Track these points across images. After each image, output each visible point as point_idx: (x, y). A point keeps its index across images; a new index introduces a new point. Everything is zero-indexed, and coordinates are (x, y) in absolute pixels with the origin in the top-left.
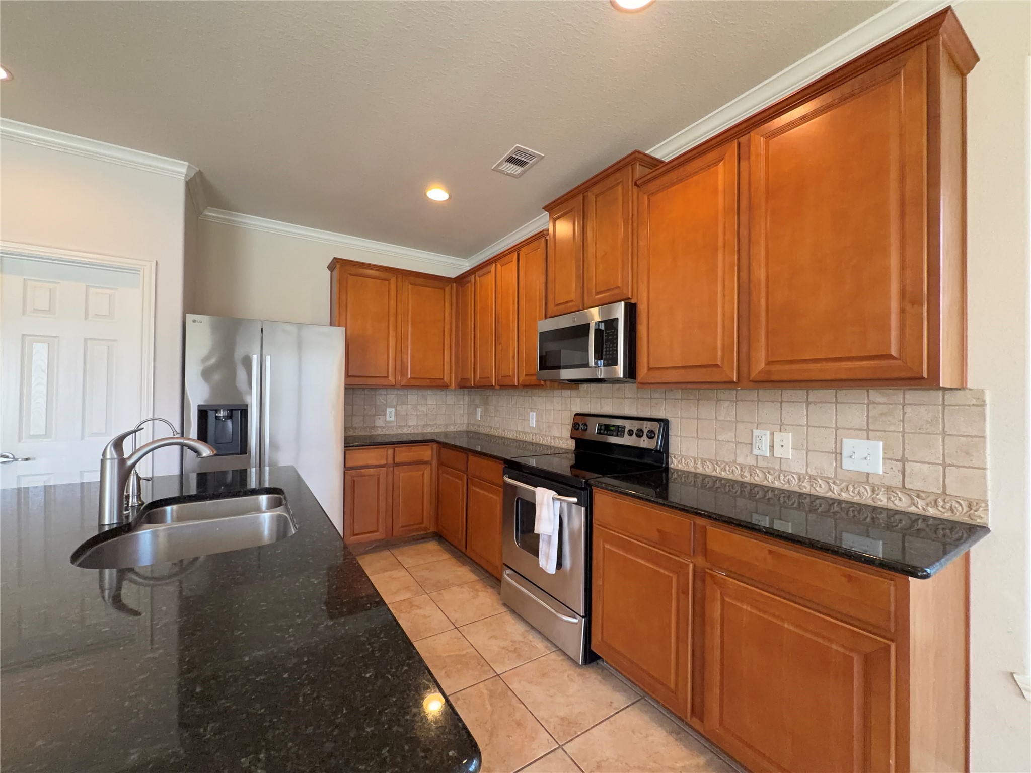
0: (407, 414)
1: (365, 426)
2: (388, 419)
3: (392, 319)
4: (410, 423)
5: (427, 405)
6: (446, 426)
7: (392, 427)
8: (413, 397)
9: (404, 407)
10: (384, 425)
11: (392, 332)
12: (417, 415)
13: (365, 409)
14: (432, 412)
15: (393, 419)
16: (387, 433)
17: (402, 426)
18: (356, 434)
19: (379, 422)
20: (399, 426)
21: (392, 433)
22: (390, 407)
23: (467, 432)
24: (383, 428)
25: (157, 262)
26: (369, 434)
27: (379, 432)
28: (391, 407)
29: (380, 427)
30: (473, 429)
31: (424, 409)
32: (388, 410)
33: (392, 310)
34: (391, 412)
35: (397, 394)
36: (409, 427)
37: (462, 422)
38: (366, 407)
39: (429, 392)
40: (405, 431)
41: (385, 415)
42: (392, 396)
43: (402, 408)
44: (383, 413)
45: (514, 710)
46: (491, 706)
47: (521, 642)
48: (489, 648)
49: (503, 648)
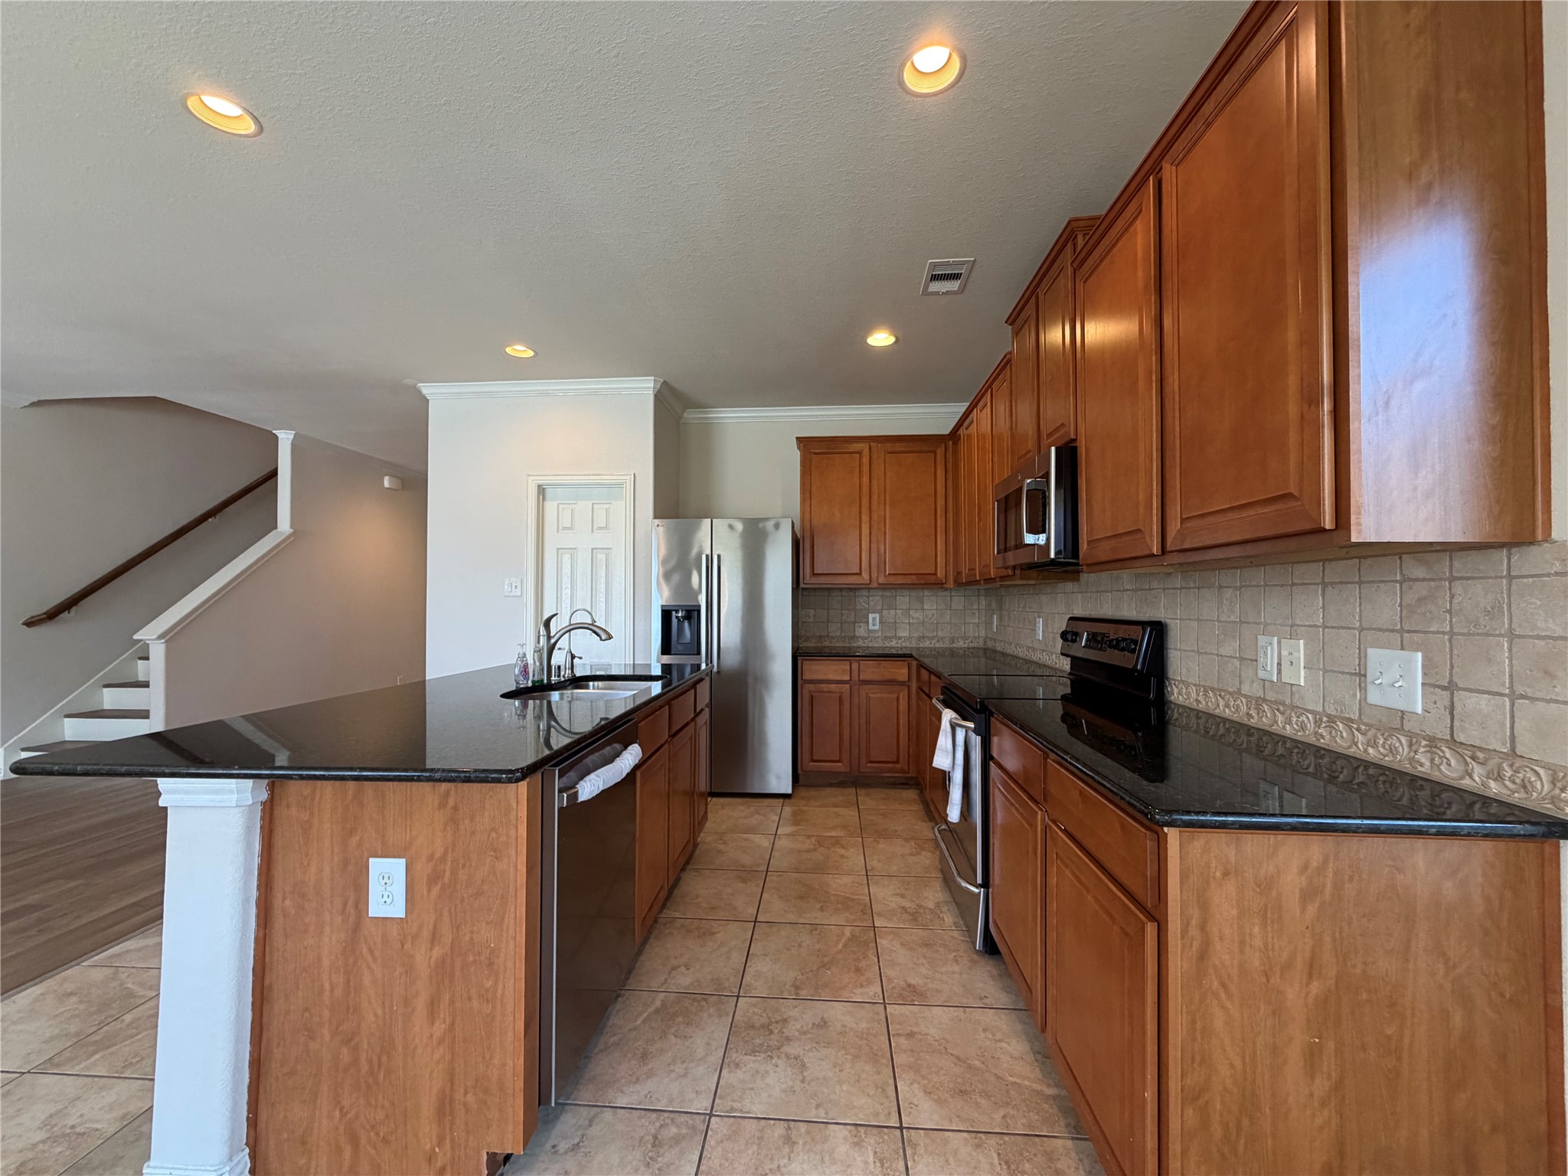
0: (895, 622)
1: (843, 635)
2: (871, 627)
3: (865, 501)
4: (901, 634)
5: (923, 609)
6: (953, 640)
7: (876, 638)
8: (903, 600)
9: (893, 612)
10: (866, 635)
11: (865, 518)
12: (909, 623)
13: (842, 614)
14: (930, 619)
15: (877, 627)
16: (870, 645)
17: (890, 638)
18: (833, 645)
19: (861, 631)
20: (886, 637)
21: (876, 645)
22: (873, 612)
23: (985, 649)
24: (866, 639)
25: (634, 474)
26: (848, 645)
27: (860, 643)
28: (875, 613)
29: (862, 638)
30: (990, 644)
31: (919, 615)
32: (871, 616)
33: (865, 489)
34: (874, 619)
35: (882, 596)
36: (900, 638)
37: (977, 634)
38: (843, 612)
39: (927, 593)
40: (894, 643)
41: (868, 622)
42: (876, 599)
43: (889, 613)
44: (865, 620)
45: (864, 958)
46: (843, 947)
47: (930, 909)
48: (886, 902)
49: (903, 908)
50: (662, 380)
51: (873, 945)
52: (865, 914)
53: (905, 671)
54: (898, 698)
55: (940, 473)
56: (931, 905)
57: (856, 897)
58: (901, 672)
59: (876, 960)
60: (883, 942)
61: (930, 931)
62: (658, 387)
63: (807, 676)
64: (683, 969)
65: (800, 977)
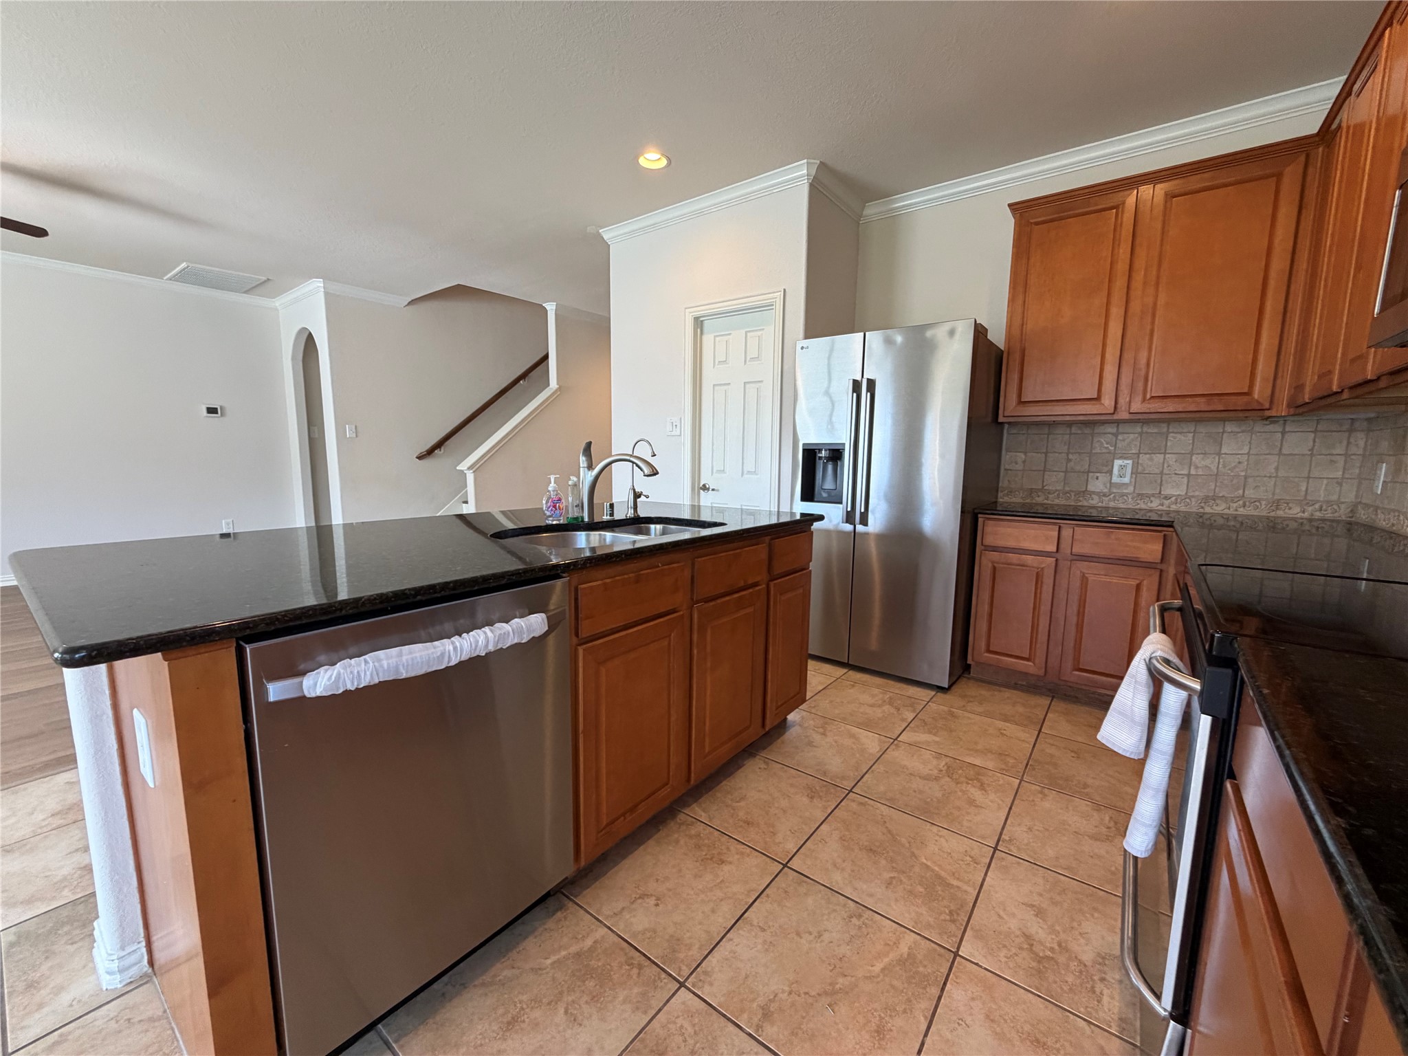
0: (1162, 473)
1: (1067, 489)
2: (1115, 479)
3: (1120, 283)
4: (1168, 491)
5: (1219, 454)
6: (1277, 504)
7: (1123, 495)
8: (1181, 439)
9: (1159, 458)
10: (1106, 490)
11: (1116, 312)
12: (1189, 475)
13: (1069, 460)
14: (1232, 469)
15: (1126, 480)
16: (1112, 504)
17: (1149, 496)
18: (1049, 502)
19: (1097, 484)
20: (1139, 495)
21: (1122, 506)
22: (1121, 458)
23: (1350, 523)
24: (1105, 495)
25: (785, 290)
26: (1073, 504)
27: (1095, 501)
28: (1126, 458)
29: (1098, 494)
30: (1363, 515)
31: (1211, 462)
32: (1118, 463)
33: (1122, 267)
34: (1122, 467)
35: (1141, 434)
36: (1166, 498)
37: (1335, 497)
38: (1071, 456)
39: (1230, 427)
40: (1155, 504)
41: (1111, 472)
42: (1130, 438)
43: (1151, 459)
44: (1106, 469)
45: (905, 1011)
46: (883, 970)
47: (1080, 962)
48: (1002, 913)
49: (1028, 937)
50: (818, 162)
51: (935, 991)
52: (953, 921)
53: (1158, 547)
54: (1138, 587)
55: (1286, 212)
56: (1088, 956)
57: (955, 883)
58: (1149, 547)
59: (924, 1027)
60: (957, 994)
61: (1059, 1013)
62: (813, 172)
63: (989, 540)
64: (652, 901)
65: (784, 996)
